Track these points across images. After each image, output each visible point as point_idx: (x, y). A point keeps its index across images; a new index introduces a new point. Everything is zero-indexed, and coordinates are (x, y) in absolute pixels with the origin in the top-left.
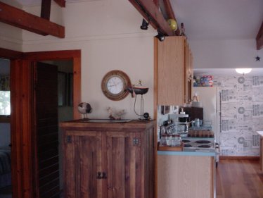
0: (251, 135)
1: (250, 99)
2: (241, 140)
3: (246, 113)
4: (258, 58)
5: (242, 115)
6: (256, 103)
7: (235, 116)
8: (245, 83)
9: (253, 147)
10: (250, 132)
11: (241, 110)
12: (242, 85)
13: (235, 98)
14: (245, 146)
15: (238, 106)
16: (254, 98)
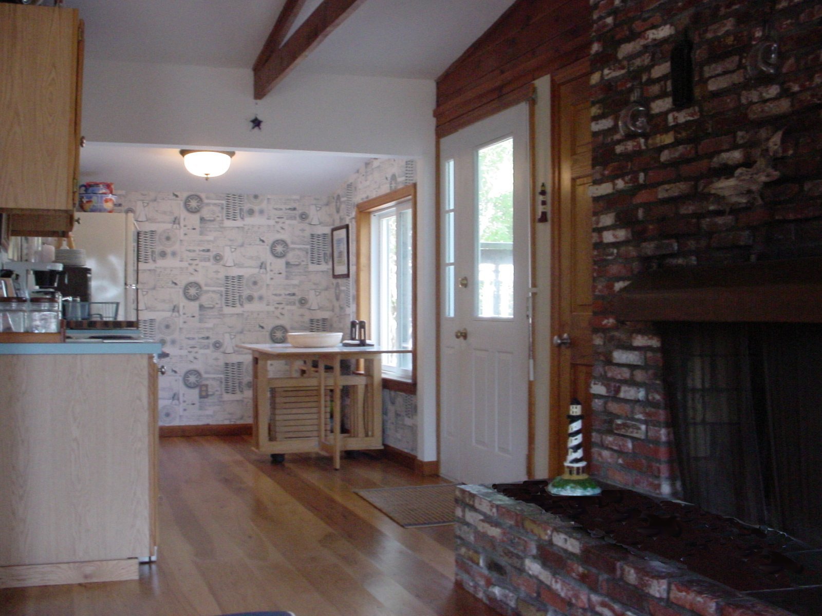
0: (221, 363)
1: (218, 258)
2: (192, 379)
3: (205, 300)
4: (257, 123)
5: (195, 305)
6: (236, 272)
7: (175, 309)
8: (206, 212)
9: (227, 397)
10: (217, 354)
11: (192, 291)
12: (194, 219)
13: (174, 254)
14: (204, 395)
15: (183, 280)
16: (229, 256)
